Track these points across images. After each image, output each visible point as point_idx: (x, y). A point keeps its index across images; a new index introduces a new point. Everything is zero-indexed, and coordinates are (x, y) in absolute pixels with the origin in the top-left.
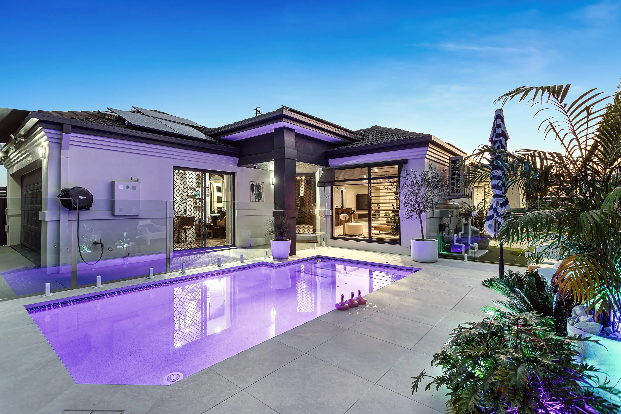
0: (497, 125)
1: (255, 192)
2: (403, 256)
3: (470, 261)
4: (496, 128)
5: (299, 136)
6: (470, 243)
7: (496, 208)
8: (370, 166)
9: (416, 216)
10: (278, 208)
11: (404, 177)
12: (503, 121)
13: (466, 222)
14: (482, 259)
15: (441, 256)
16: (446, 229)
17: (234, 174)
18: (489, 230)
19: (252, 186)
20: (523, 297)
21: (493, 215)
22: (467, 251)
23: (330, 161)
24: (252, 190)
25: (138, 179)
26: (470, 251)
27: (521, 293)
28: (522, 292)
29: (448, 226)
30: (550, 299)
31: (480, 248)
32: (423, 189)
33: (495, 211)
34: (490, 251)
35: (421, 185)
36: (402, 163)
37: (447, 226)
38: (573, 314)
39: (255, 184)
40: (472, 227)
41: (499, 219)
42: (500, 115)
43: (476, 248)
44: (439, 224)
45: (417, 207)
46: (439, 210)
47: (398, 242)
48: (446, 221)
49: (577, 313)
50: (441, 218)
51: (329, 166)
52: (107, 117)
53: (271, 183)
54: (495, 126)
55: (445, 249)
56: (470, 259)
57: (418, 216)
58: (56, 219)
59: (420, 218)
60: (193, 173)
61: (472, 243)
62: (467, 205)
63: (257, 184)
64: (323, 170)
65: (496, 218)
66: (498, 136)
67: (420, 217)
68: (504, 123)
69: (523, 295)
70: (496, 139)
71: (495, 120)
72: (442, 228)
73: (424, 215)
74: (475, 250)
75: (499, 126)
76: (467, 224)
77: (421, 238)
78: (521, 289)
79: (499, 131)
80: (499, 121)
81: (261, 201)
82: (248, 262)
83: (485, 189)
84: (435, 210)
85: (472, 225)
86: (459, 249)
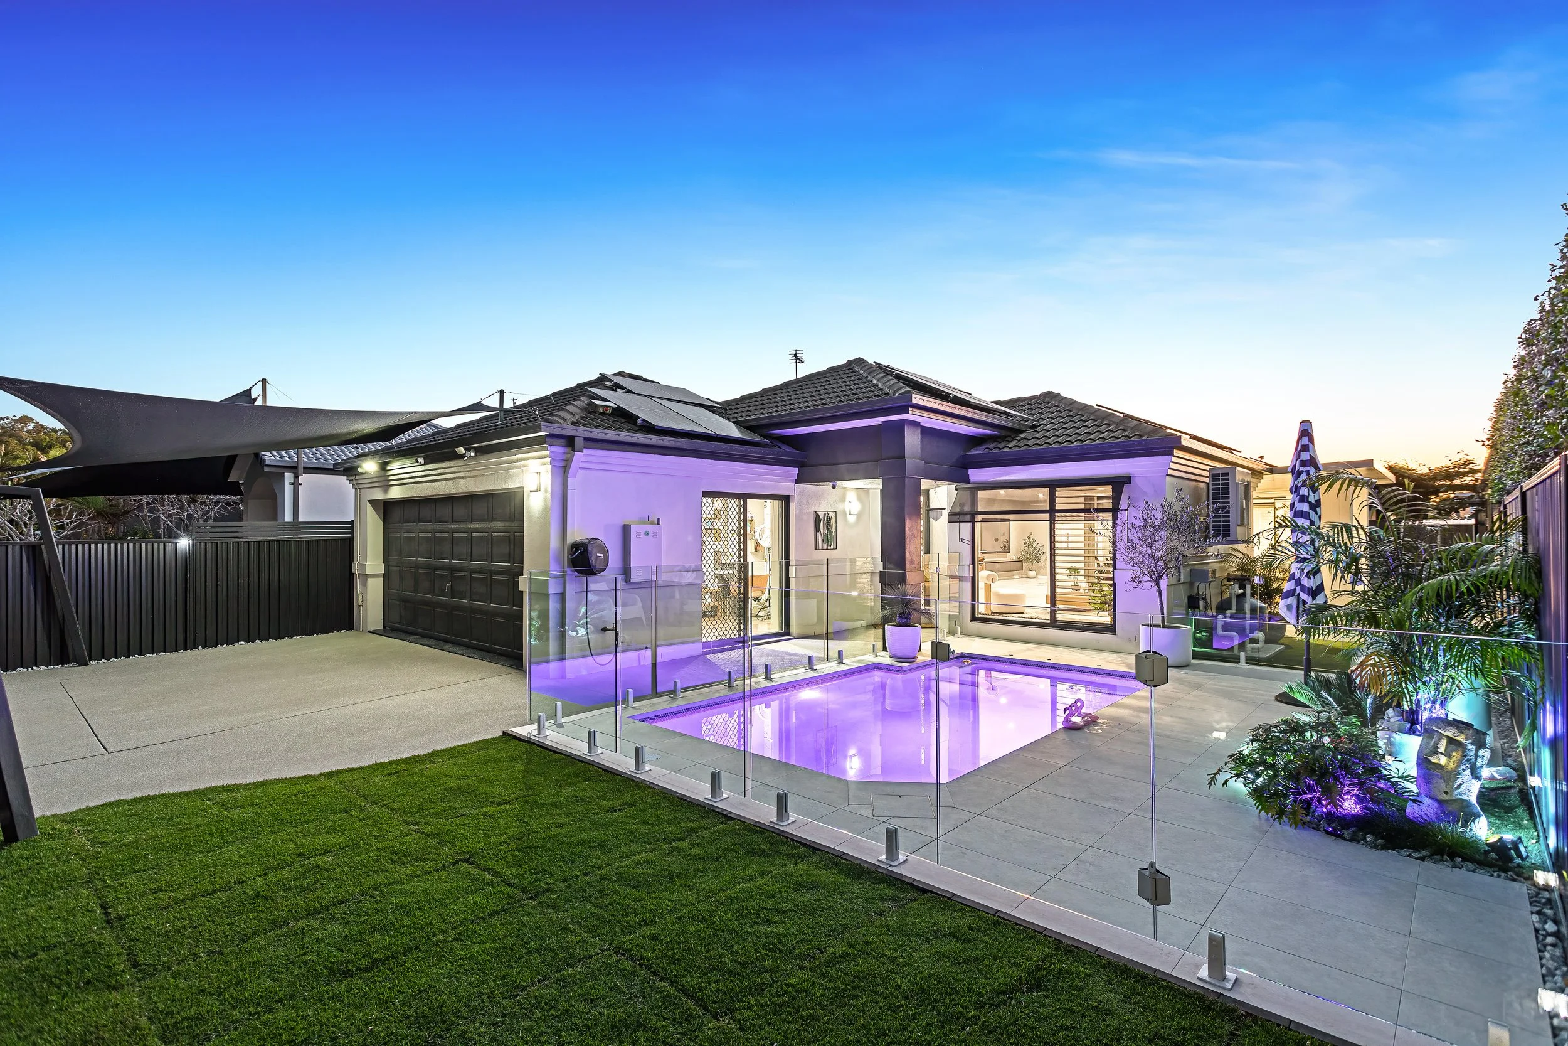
0: (1302, 446)
1: (823, 530)
2: (1121, 655)
3: (1251, 664)
4: (1300, 451)
5: (926, 432)
6: (1248, 631)
7: (1299, 579)
8: (1053, 485)
9: (1151, 584)
10: (891, 566)
11: (1125, 510)
12: (1311, 440)
13: (1241, 591)
14: (1274, 661)
15: (1196, 656)
16: (1201, 603)
17: (786, 500)
18: (1288, 613)
19: (818, 520)
20: (1331, 703)
21: (1295, 589)
22: (1242, 646)
23: (970, 471)
24: (818, 529)
25: (659, 519)
26: (1249, 646)
27: (1329, 698)
28: (1330, 696)
29: (1204, 599)
30: (1363, 704)
31: (1267, 641)
32: (1163, 534)
33: (1298, 582)
34: (1287, 647)
35: (1161, 528)
36: (1119, 483)
37: (1202, 599)
38: (1386, 718)
39: (821, 515)
40: (1252, 600)
41: (1303, 596)
42: (1307, 430)
43: (1261, 640)
44: (1189, 595)
45: (1152, 567)
46: (1188, 569)
47: (1111, 629)
48: (1202, 588)
49: (1390, 715)
50: (1191, 584)
51: (969, 482)
52: (601, 410)
53: (848, 513)
54: (1299, 448)
55: (1198, 642)
56: (1250, 661)
57: (1153, 584)
58: (560, 591)
59: (1159, 587)
60: (733, 502)
61: (1252, 632)
62: (1241, 555)
63: (825, 515)
64: (956, 490)
65: (1299, 594)
66: (1304, 464)
67: (1158, 585)
68: (1313, 444)
69: (1331, 700)
70: (1301, 469)
71: (1300, 438)
72: (1193, 603)
73: (1164, 583)
74: (1261, 645)
75: (1305, 448)
76: (1243, 595)
77: (1160, 622)
78: (1329, 692)
79: (1305, 456)
80: (1305, 441)
81: (832, 547)
82: (851, 663)
83: (1275, 509)
84: (1182, 570)
85: (1252, 595)
86: (1226, 643)
